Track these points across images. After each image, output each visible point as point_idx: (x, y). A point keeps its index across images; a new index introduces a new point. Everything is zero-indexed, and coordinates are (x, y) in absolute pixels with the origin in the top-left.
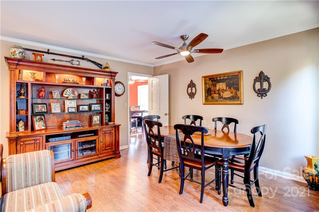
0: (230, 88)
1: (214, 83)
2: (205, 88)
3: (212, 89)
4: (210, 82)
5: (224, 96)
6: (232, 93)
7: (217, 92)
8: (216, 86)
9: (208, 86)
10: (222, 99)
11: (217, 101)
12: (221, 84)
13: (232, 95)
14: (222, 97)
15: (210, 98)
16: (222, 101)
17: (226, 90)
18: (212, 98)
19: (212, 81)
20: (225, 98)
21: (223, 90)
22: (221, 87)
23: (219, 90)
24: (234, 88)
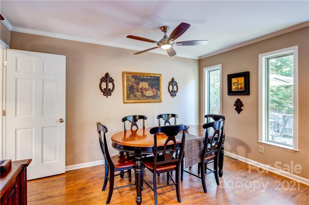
0: (152, 88)
1: (137, 81)
2: (127, 85)
3: (135, 87)
4: (133, 80)
5: (147, 95)
6: (154, 92)
7: (140, 90)
8: (139, 84)
9: (130, 83)
10: (145, 98)
11: (140, 99)
12: (144, 83)
13: (154, 94)
14: (145, 96)
15: (132, 96)
16: (145, 99)
17: (148, 90)
18: (135, 96)
19: (135, 79)
20: (147, 97)
21: (146, 88)
22: (144, 86)
23: (142, 89)
24: (155, 88)
